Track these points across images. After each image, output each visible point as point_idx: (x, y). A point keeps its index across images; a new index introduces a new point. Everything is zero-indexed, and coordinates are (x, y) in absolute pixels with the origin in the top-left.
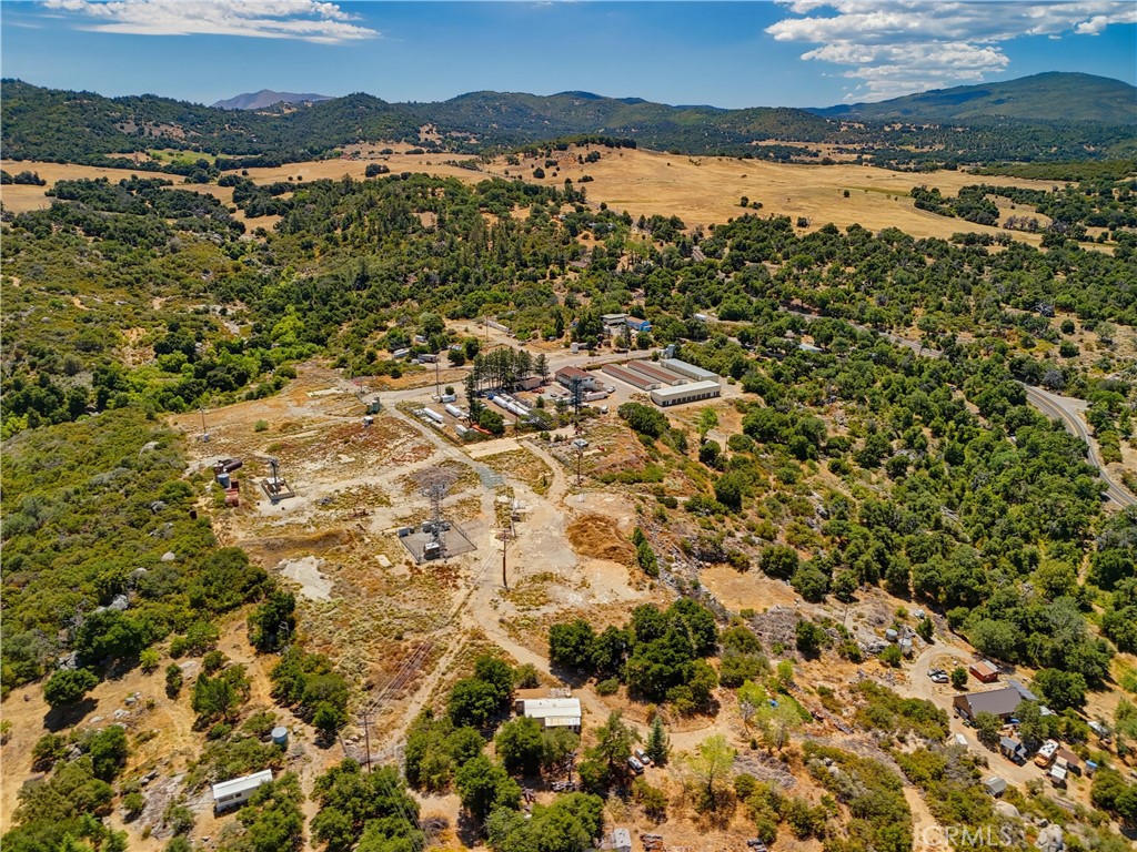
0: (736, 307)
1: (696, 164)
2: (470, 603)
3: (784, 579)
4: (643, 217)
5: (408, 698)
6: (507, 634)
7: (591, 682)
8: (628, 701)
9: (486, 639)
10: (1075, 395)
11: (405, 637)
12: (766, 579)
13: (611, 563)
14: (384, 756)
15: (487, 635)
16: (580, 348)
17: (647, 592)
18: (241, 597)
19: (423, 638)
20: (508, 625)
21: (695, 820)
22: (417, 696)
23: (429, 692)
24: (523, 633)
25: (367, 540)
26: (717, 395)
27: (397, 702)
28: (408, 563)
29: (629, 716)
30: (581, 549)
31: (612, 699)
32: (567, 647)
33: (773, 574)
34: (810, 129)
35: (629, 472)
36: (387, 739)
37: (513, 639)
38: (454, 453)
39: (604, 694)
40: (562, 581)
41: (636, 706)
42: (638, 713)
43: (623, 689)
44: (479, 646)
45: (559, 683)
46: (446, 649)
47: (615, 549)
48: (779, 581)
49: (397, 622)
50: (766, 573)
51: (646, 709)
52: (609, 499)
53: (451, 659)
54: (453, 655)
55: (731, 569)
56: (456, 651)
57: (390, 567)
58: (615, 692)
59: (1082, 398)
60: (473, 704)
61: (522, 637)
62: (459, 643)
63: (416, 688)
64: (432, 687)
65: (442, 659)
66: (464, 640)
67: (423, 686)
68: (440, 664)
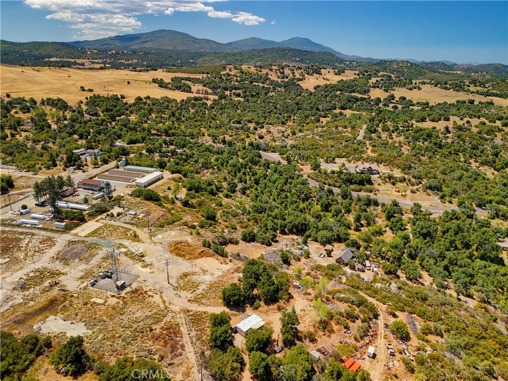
0: (134, 138)
1: (37, 70)
2: (165, 299)
3: (253, 242)
4: (43, 99)
5: (184, 353)
6: (197, 305)
7: (247, 307)
8: (267, 306)
9: (192, 311)
10: (273, 152)
11: (153, 328)
12: (248, 244)
13: (204, 258)
15: (190, 308)
16: (75, 169)
17: (230, 263)
18: (31, 356)
19: (162, 324)
20: (193, 301)
21: (325, 335)
22: (186, 349)
23: (190, 345)
24: (203, 301)
25: (76, 295)
26: (162, 178)
27: (180, 357)
28: (113, 296)
29: (271, 312)
30: (187, 258)
31: (260, 308)
32: (236, 296)
33: (249, 242)
34: (72, 52)
35: (166, 219)
37: (202, 305)
38: (68, 237)
39: (257, 308)
40: (194, 274)
41: (271, 307)
42: (274, 309)
43: (262, 303)
44: (192, 315)
45: (237, 313)
46: (178, 324)
47: (203, 252)
48: (252, 243)
49: (141, 324)
50: (247, 242)
51: (275, 306)
52: (173, 233)
53: (185, 326)
54: (184, 324)
55: (232, 245)
56: (184, 322)
57: (105, 302)
58: (260, 306)
59: (275, 152)
60: (226, 337)
61: (205, 303)
62: (181, 318)
63: (183, 347)
64: (189, 342)
65: (182, 329)
66: (182, 316)
67: (185, 344)
68: (183, 331)
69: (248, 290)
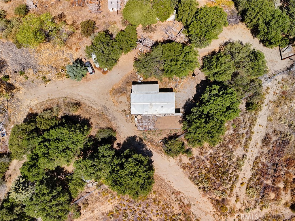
5: (270, 131)
6: (192, 210)
7: (119, 145)
8: (92, 121)
9: (212, 200)
14: (276, 77)
15: (211, 206)
22: (262, 135)
23: (254, 136)
31: (104, 126)
36: (278, 92)
41: (86, 116)
42: (86, 111)
45: (145, 142)
46: (248, 188)
53: (241, 176)
54: (240, 181)
56: (238, 185)
61: (177, 203)
62: (237, 197)
63: (266, 141)
64: (252, 143)
65: (249, 175)
66: (233, 199)
67: (260, 143)
68: (249, 168)
69: (104, 156)
